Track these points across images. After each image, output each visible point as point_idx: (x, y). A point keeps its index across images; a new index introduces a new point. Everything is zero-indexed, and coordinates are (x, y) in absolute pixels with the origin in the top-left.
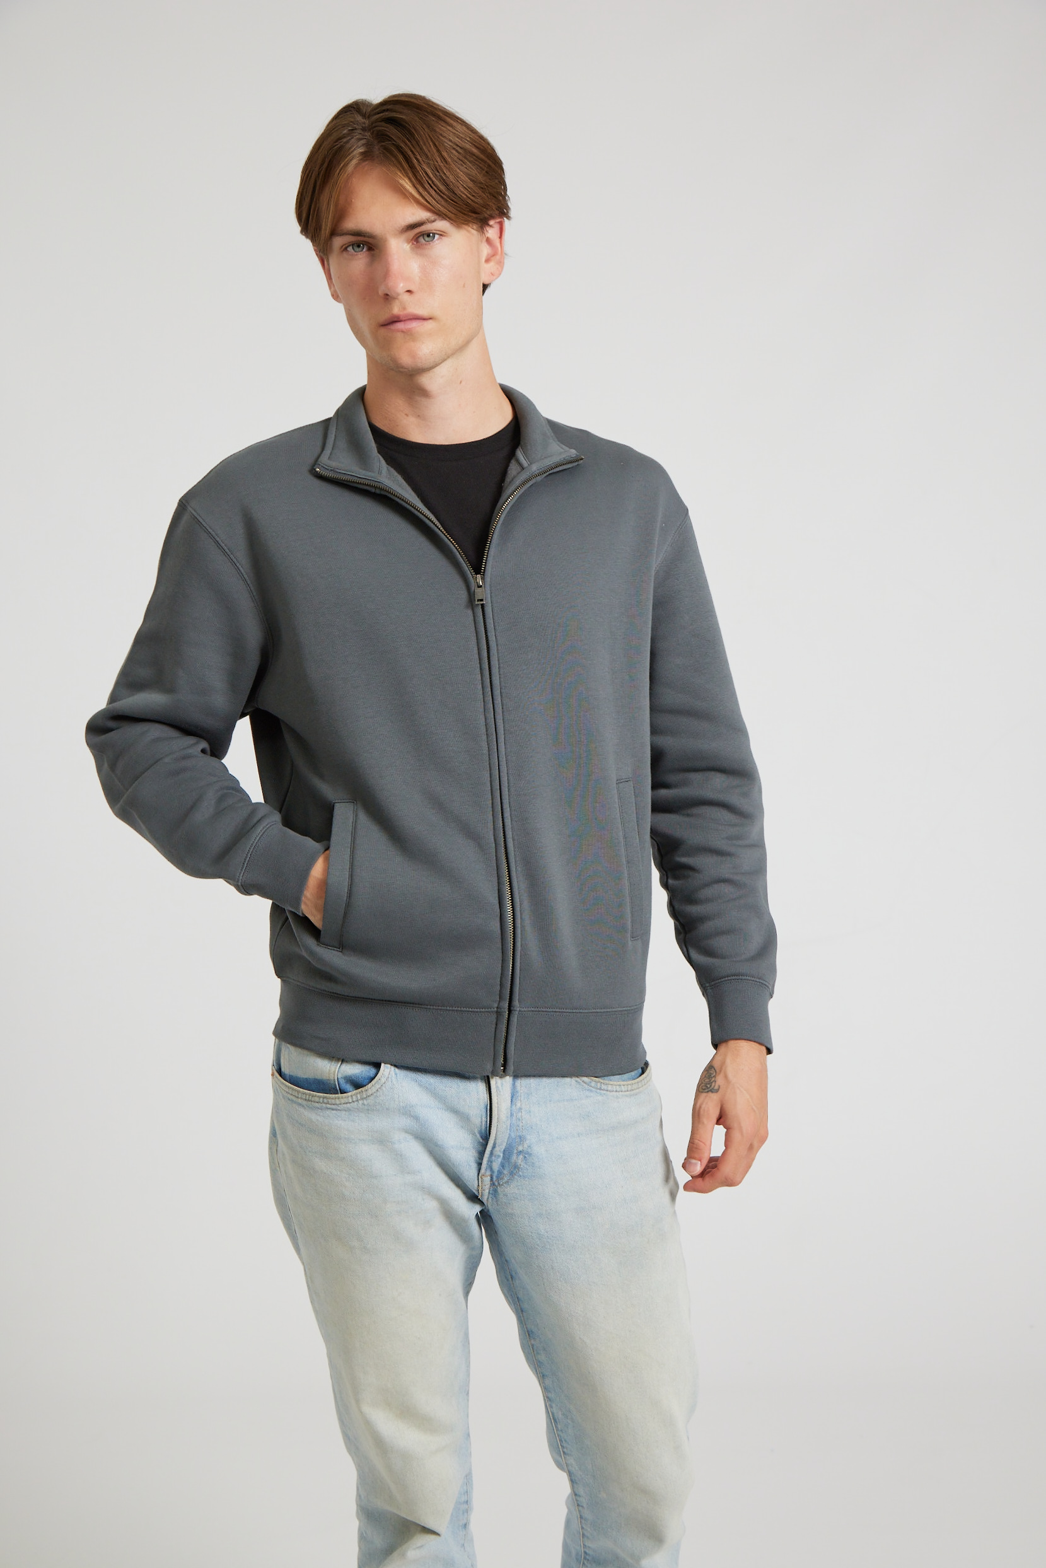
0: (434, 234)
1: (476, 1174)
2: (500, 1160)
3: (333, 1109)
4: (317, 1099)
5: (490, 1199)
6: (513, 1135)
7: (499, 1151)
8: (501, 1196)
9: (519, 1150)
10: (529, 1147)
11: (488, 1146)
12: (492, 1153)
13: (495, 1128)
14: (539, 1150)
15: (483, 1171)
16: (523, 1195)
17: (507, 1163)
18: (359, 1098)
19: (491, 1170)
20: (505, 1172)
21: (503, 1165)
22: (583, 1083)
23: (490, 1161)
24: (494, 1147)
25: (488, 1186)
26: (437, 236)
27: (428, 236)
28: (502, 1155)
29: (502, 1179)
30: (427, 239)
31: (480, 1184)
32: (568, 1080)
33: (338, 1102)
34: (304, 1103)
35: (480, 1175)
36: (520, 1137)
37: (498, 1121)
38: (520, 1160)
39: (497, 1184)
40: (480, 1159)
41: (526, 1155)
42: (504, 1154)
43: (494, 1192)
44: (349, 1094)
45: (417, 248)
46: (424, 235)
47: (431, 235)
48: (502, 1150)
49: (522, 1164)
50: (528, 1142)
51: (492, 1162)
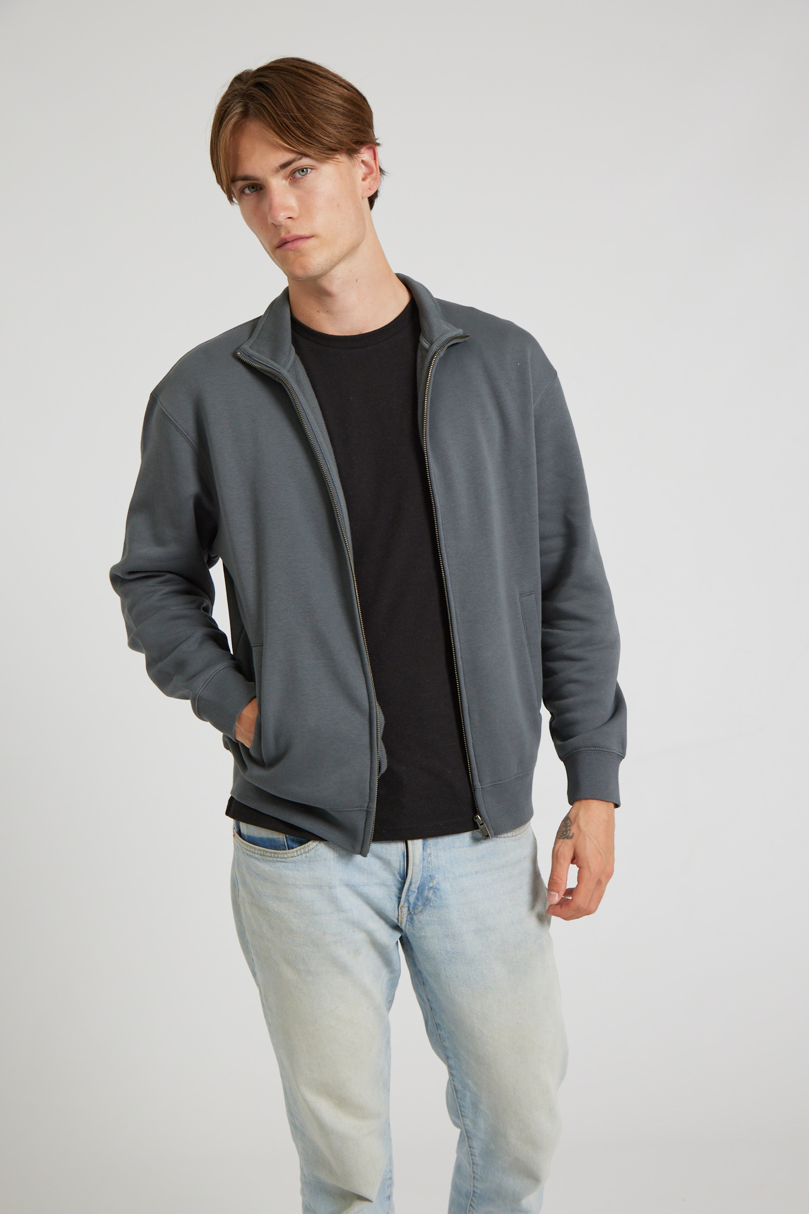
0: (306, 168)
1: (397, 906)
2: (415, 895)
3: (282, 862)
4: (269, 854)
5: (407, 925)
6: (425, 875)
7: (414, 888)
8: (416, 922)
9: (430, 886)
10: (438, 883)
11: (406, 884)
12: (409, 889)
13: (411, 870)
14: (445, 886)
15: (402, 903)
16: (434, 921)
17: (420, 897)
18: (303, 852)
19: (408, 902)
20: (419, 904)
21: (417, 899)
23: (407, 896)
24: (410, 884)
25: (406, 915)
26: (309, 170)
27: (303, 171)
28: (416, 891)
29: (417, 909)
30: (302, 173)
31: (400, 914)
33: (286, 856)
34: (260, 857)
35: (400, 907)
36: (431, 876)
37: (413, 865)
38: (430, 894)
39: (412, 913)
40: (399, 894)
41: (435, 890)
42: (418, 890)
43: (411, 920)
44: (295, 850)
45: (293, 182)
46: (299, 170)
47: (305, 170)
48: (417, 887)
49: (433, 897)
50: (436, 880)
51: (409, 896)
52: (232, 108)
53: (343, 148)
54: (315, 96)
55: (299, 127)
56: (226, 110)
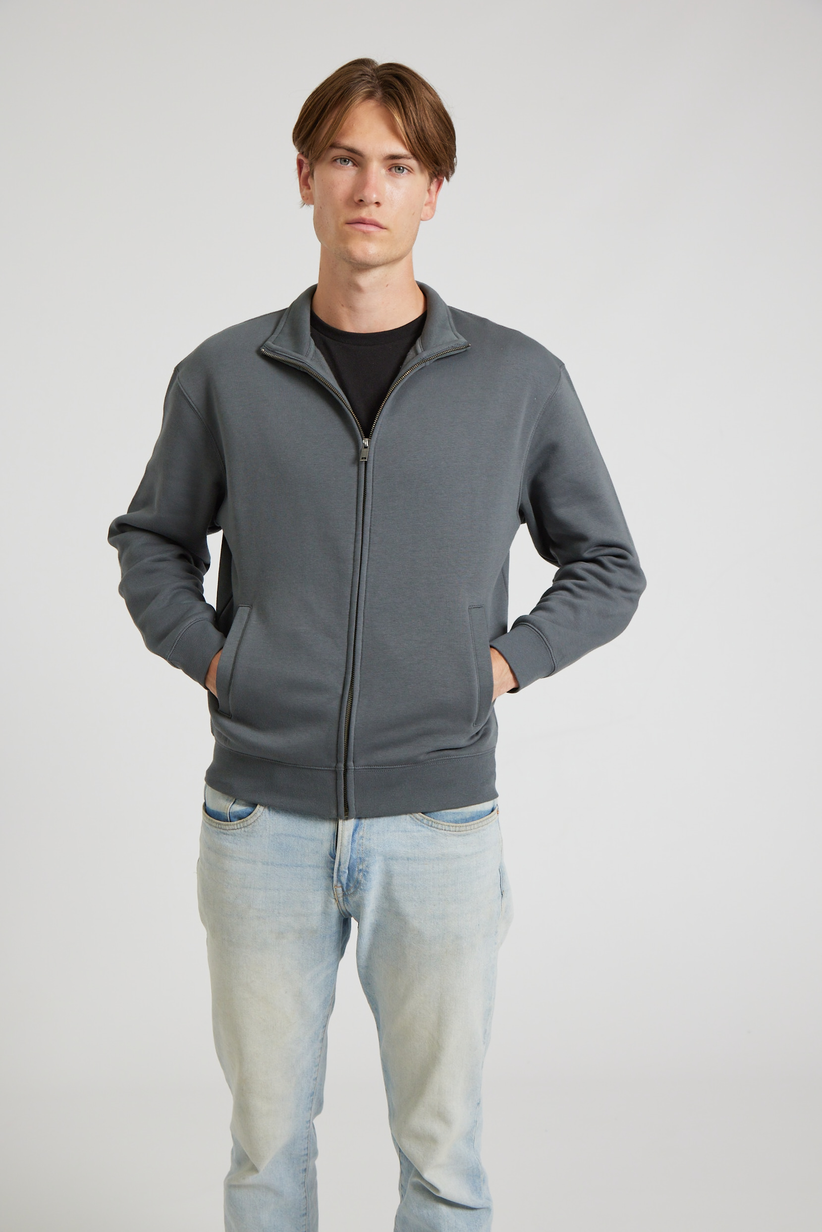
0: (403, 168)
1: (331, 885)
2: (346, 875)
3: (224, 834)
4: (215, 825)
6: (354, 856)
7: (345, 868)
9: (360, 869)
10: (368, 867)
11: (335, 864)
12: (338, 869)
13: (339, 851)
15: (335, 882)
17: (352, 877)
18: (242, 826)
19: (341, 883)
20: (352, 885)
21: (349, 880)
22: (416, 820)
23: (338, 876)
24: (340, 865)
25: (341, 895)
26: (405, 171)
27: (399, 169)
29: (351, 889)
30: (398, 171)
31: (335, 893)
32: (403, 817)
33: (228, 828)
35: (334, 886)
36: (360, 858)
37: (342, 846)
38: (361, 876)
39: (347, 893)
40: (331, 873)
41: (365, 872)
42: (348, 871)
43: (346, 900)
44: (235, 823)
45: (390, 175)
47: (401, 168)
48: (347, 868)
49: (363, 880)
50: (366, 863)
51: (340, 876)
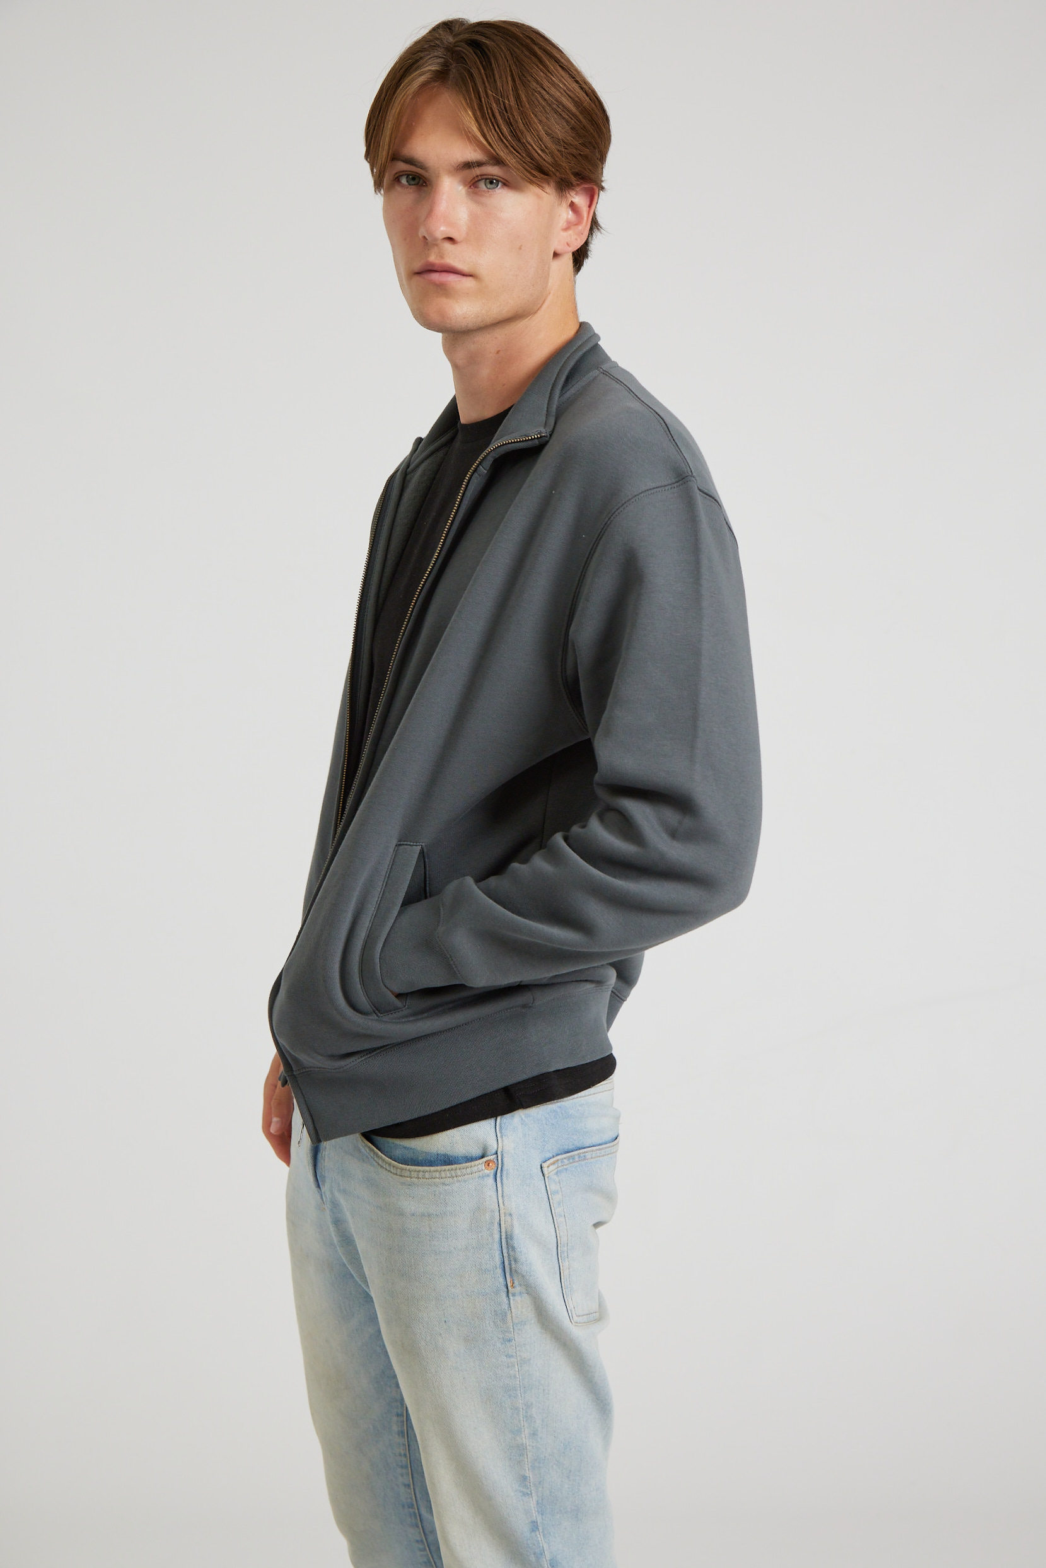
26: (500, 184)
45: (473, 192)
46: (486, 179)
47: (494, 180)
52: (426, 62)
53: (558, 174)
54: (545, 90)
55: (509, 124)
56: (417, 61)
